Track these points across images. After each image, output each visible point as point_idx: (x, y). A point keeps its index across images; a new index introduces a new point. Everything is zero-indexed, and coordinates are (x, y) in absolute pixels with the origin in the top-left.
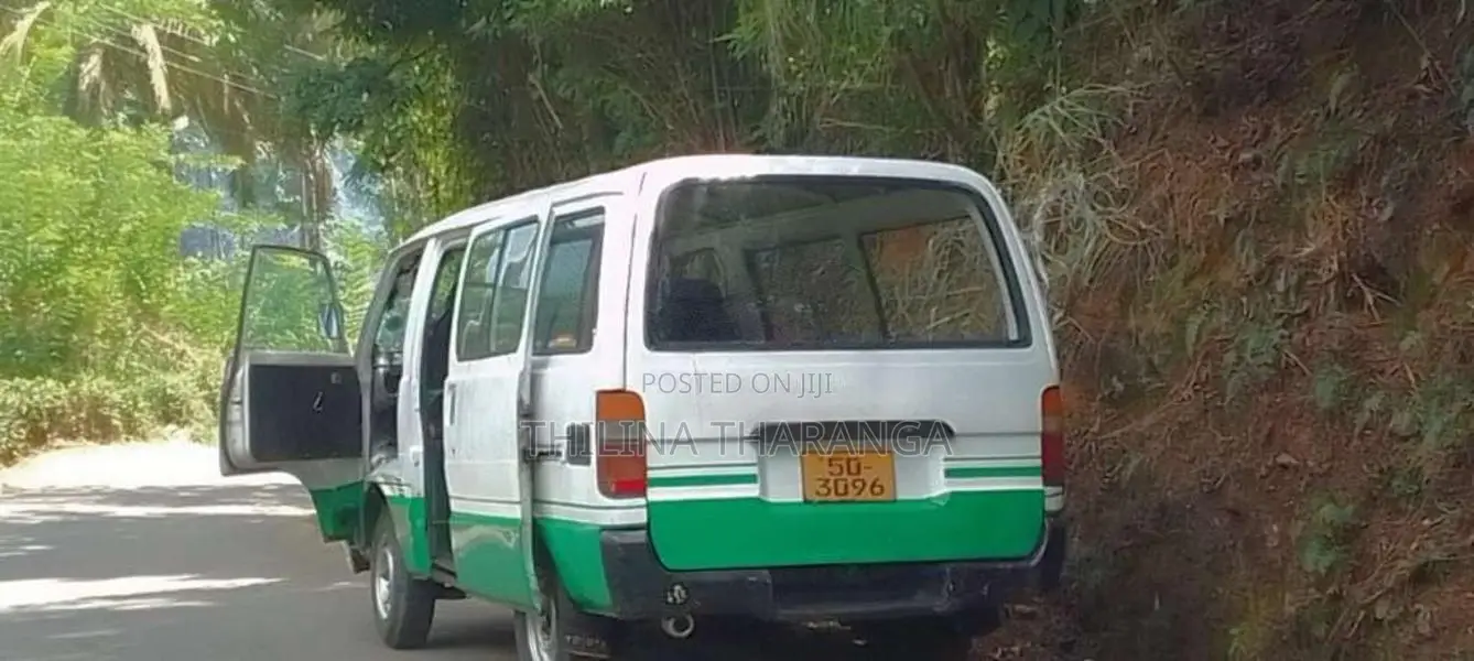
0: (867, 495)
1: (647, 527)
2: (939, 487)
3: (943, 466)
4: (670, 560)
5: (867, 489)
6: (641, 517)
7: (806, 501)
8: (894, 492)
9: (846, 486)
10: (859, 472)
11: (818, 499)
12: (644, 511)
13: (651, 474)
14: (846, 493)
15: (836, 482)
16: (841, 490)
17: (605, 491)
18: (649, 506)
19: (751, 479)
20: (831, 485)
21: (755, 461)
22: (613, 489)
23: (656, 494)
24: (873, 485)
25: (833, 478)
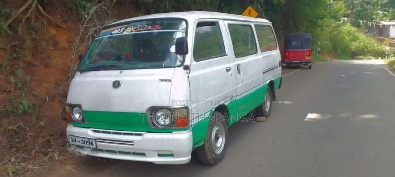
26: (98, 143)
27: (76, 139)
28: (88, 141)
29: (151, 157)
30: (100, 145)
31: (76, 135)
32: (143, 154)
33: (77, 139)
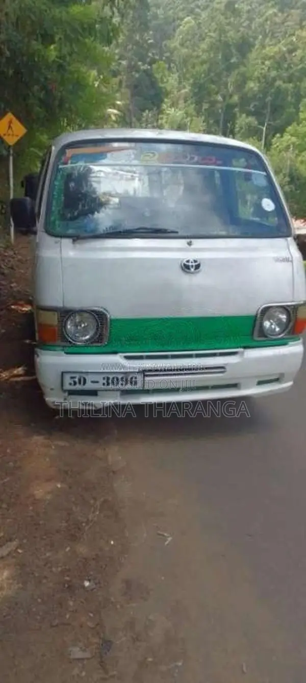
26: (147, 379)
27: (86, 378)
28: (122, 378)
29: (247, 387)
30: (152, 382)
31: (84, 371)
32: (235, 386)
33: (89, 378)
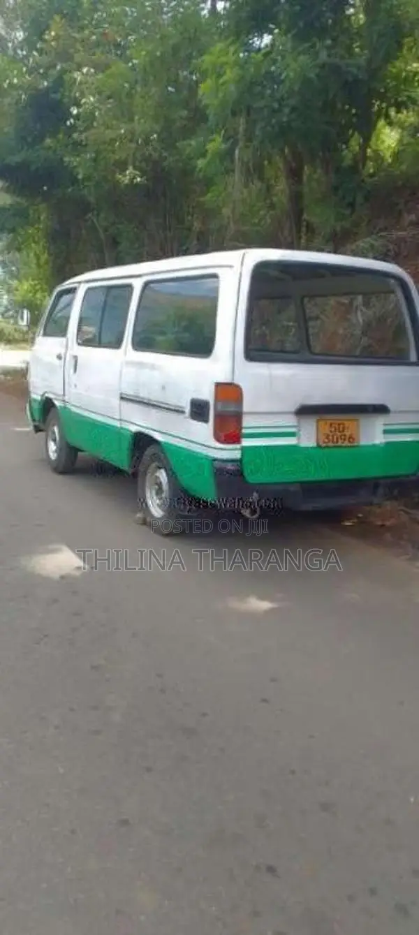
0: (346, 443)
1: (240, 461)
2: (379, 439)
3: (382, 428)
4: (252, 478)
5: (347, 439)
6: (237, 455)
7: (319, 446)
8: (359, 441)
9: (337, 439)
10: (343, 431)
11: (325, 445)
12: (240, 452)
13: (244, 431)
14: (337, 442)
15: (333, 436)
16: (335, 440)
17: (218, 439)
18: (243, 449)
19: (292, 435)
20: (331, 438)
21: (296, 424)
22: (223, 438)
23: (246, 442)
24: (350, 438)
25: (331, 434)
